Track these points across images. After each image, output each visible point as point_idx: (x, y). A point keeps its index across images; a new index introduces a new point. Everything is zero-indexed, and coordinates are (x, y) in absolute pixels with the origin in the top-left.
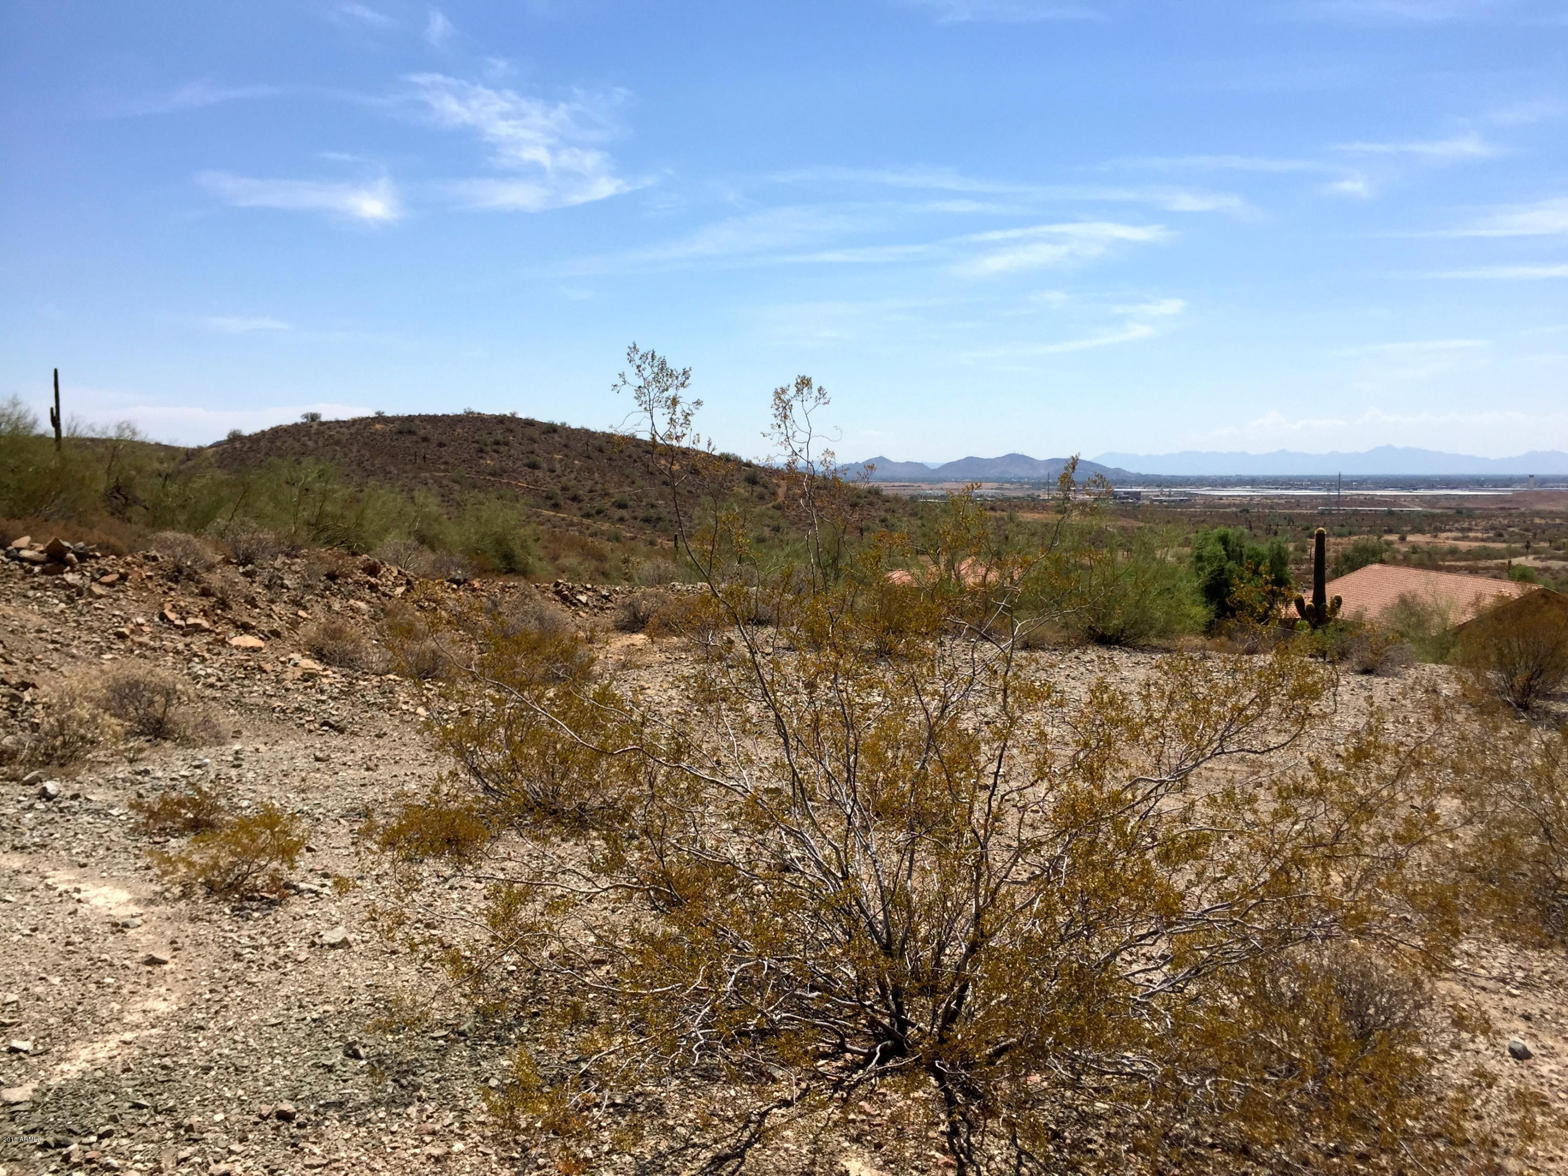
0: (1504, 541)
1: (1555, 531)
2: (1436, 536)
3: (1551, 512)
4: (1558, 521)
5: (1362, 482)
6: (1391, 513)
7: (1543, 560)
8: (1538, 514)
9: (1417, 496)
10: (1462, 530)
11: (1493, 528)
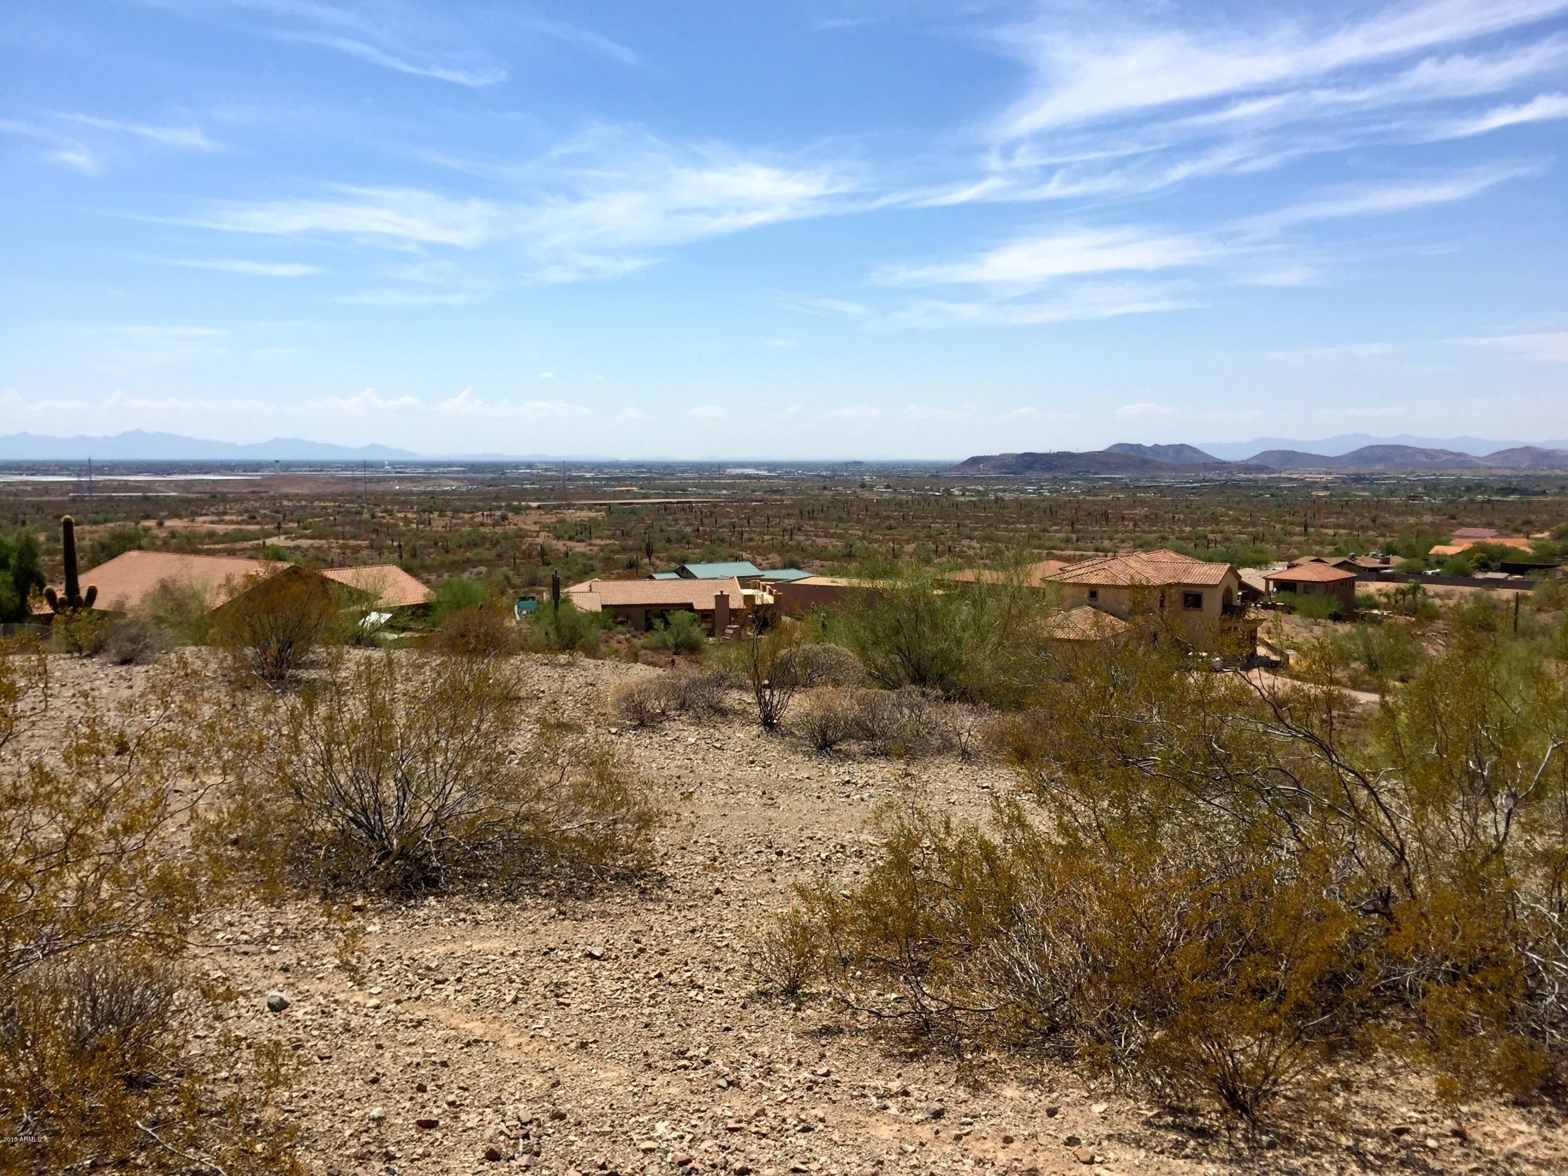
0: (258, 523)
1: (300, 512)
2: (193, 521)
3: (297, 495)
4: (304, 503)
5: (114, 467)
6: (147, 499)
7: (293, 539)
8: (287, 497)
9: (171, 481)
10: (218, 514)
11: (246, 511)
